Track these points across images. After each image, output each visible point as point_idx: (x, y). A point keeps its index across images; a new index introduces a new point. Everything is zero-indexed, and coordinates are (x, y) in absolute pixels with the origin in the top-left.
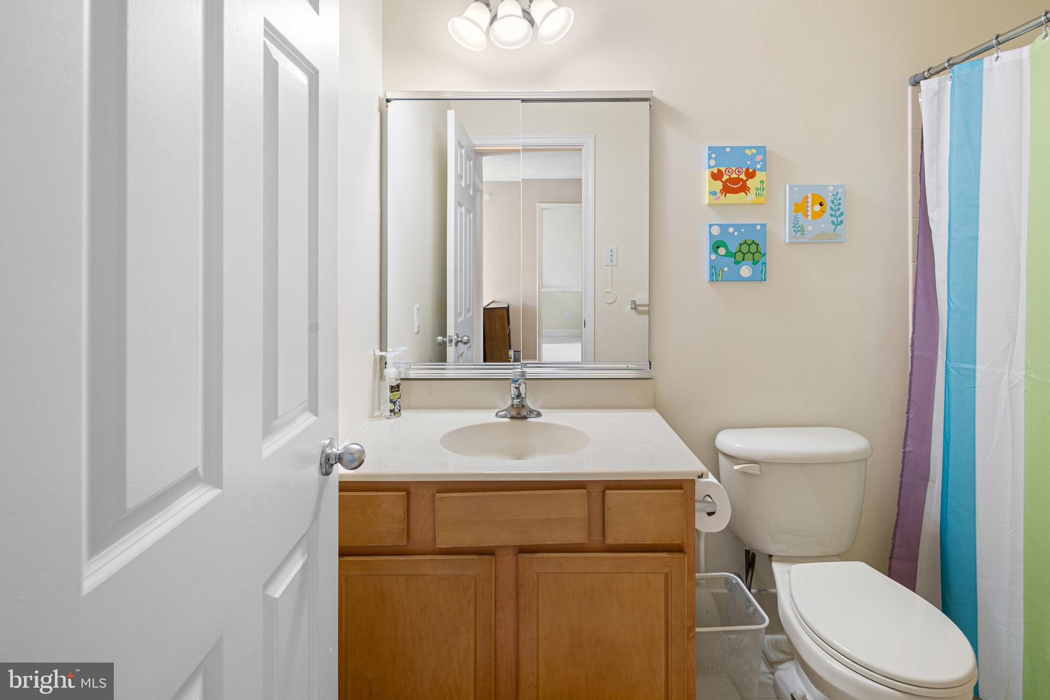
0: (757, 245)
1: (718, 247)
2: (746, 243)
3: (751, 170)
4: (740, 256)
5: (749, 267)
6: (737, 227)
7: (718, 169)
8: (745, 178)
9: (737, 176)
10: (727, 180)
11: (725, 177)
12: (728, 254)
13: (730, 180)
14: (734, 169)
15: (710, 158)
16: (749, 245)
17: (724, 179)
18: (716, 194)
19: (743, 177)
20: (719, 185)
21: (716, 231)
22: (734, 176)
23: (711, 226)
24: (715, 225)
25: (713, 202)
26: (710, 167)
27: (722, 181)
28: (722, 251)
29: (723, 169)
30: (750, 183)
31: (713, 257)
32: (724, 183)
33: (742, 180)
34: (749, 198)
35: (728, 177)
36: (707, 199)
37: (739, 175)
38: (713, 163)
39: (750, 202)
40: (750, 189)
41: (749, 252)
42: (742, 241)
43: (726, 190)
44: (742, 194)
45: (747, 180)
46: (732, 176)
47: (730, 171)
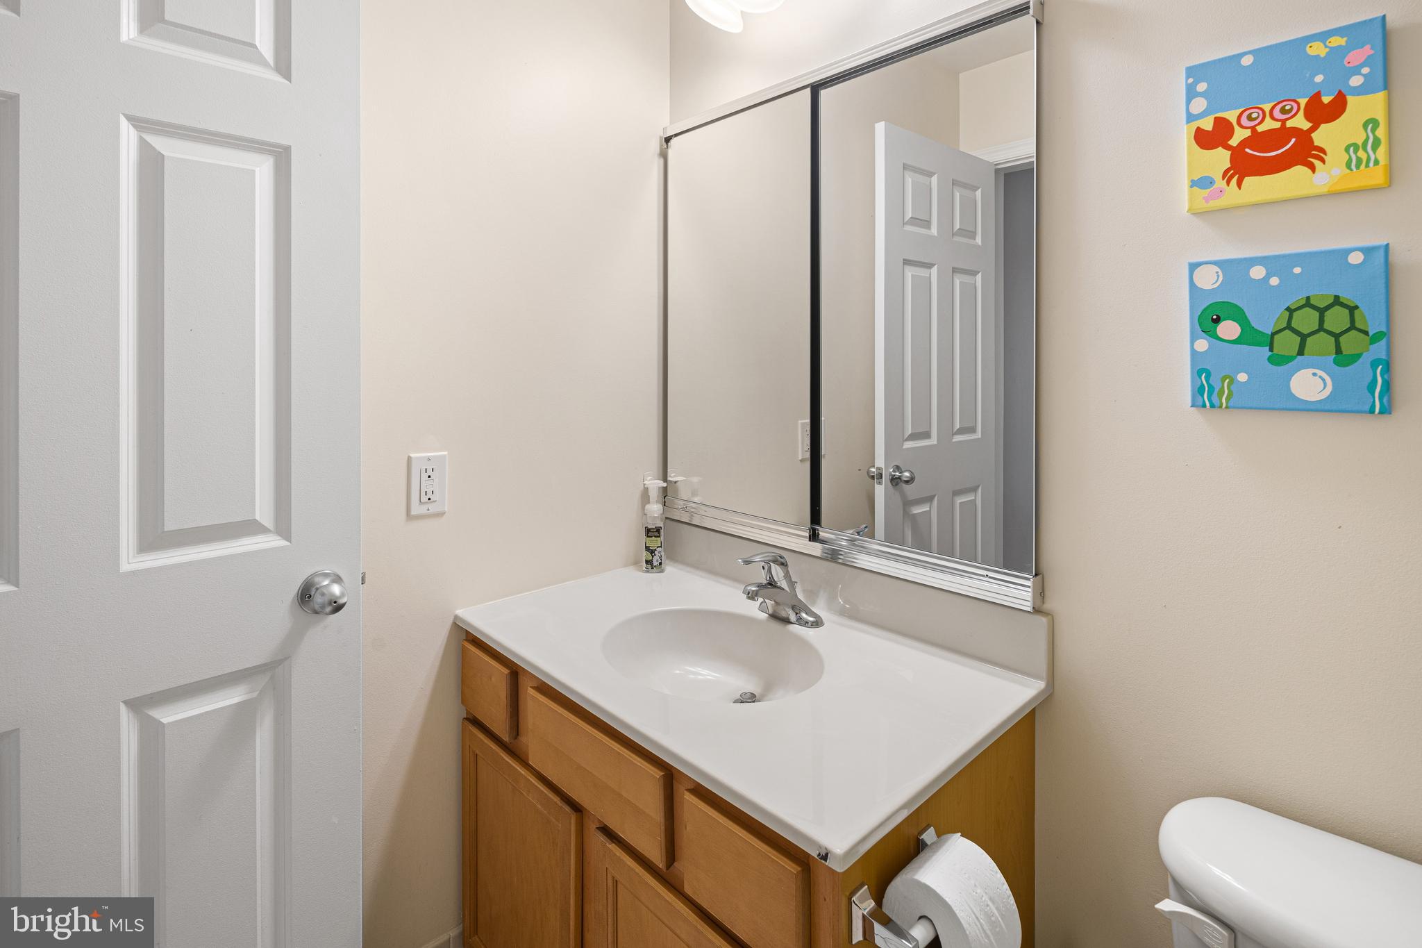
0: (1352, 309)
1: (1217, 321)
2: (1308, 303)
3: (1326, 99)
4: (1287, 342)
5: (1320, 373)
6: (1274, 264)
7: (1216, 119)
8: (1306, 125)
9: (1278, 125)
10: (1244, 143)
11: (1239, 135)
12: (1249, 336)
13: (1257, 139)
14: (1267, 107)
15: (1191, 94)
16: (1322, 312)
17: (1234, 142)
18: (1212, 182)
19: (1300, 122)
20: (1220, 158)
21: (1209, 279)
22: (1269, 125)
23: (1193, 267)
24: (1207, 263)
25: (1201, 205)
26: (1191, 118)
27: (1228, 147)
28: (1229, 329)
29: (1232, 116)
30: (1320, 137)
31: (1202, 345)
32: (1237, 153)
33: (1296, 131)
34: (1328, 175)
35: (1248, 133)
36: (1184, 196)
37: (1283, 121)
38: (1199, 105)
39: (1325, 190)
40: (1324, 151)
41: (1321, 328)
42: (1295, 299)
43: (1242, 167)
44: (1300, 170)
45: (1313, 129)
46: (1260, 129)
47: (1254, 115)
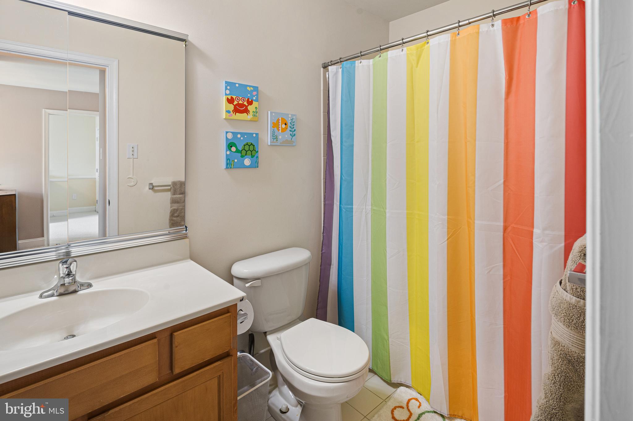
0: (254, 146)
1: (231, 147)
2: (247, 144)
3: (250, 100)
4: (244, 152)
5: (249, 159)
6: (243, 134)
7: (231, 97)
8: (247, 105)
9: (242, 103)
10: (236, 105)
11: (235, 103)
12: (237, 151)
13: (238, 104)
14: (241, 98)
15: (226, 89)
16: (249, 146)
17: (235, 104)
18: (230, 112)
19: (246, 103)
21: (230, 136)
22: (240, 102)
23: (227, 132)
24: (230, 132)
25: (228, 117)
26: (226, 94)
27: (233, 105)
28: (233, 149)
29: (234, 97)
30: (250, 108)
31: (228, 153)
32: (235, 106)
33: (245, 105)
34: (249, 117)
35: (237, 103)
36: (224, 115)
37: (243, 102)
38: (228, 92)
39: (249, 120)
40: (249, 111)
41: (249, 150)
42: (245, 143)
43: (236, 110)
44: (245, 114)
45: (248, 106)
46: (239, 102)
47: (238, 99)
